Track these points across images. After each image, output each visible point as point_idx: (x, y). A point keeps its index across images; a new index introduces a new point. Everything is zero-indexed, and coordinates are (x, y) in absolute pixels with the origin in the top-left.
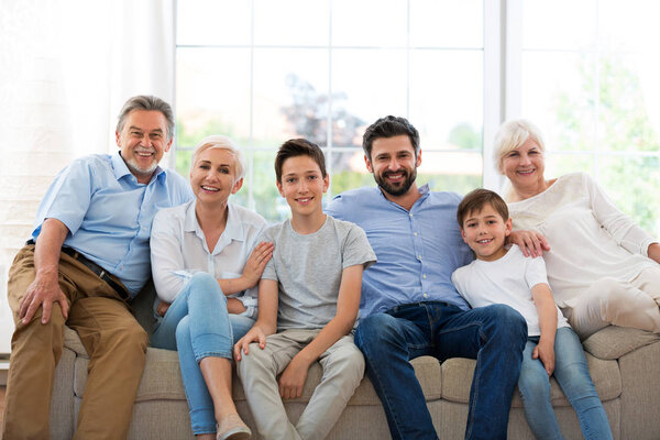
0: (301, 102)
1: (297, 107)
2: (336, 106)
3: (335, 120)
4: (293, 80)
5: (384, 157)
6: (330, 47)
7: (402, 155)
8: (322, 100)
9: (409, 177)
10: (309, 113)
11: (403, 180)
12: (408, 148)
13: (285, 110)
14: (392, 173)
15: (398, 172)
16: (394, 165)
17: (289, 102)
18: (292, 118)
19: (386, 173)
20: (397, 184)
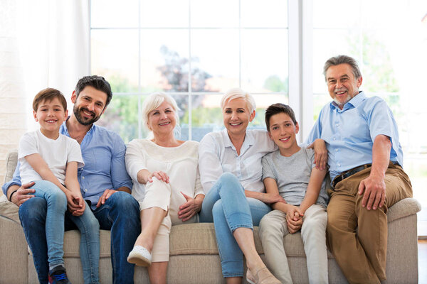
0: (170, 63)
1: (169, 66)
2: (194, 65)
3: (193, 74)
4: (165, 49)
5: (88, 99)
6: (190, 28)
7: (98, 104)
8: (185, 61)
9: (95, 117)
10: (176, 70)
11: (90, 118)
12: (103, 101)
13: (160, 68)
14: (87, 110)
15: (91, 112)
16: (91, 106)
17: (163, 63)
18: (165, 74)
19: (83, 109)
20: (86, 119)
